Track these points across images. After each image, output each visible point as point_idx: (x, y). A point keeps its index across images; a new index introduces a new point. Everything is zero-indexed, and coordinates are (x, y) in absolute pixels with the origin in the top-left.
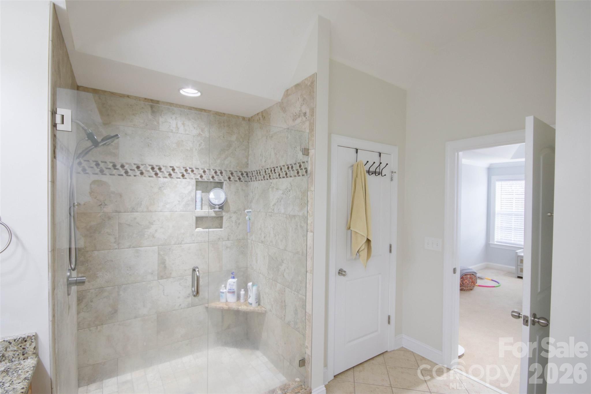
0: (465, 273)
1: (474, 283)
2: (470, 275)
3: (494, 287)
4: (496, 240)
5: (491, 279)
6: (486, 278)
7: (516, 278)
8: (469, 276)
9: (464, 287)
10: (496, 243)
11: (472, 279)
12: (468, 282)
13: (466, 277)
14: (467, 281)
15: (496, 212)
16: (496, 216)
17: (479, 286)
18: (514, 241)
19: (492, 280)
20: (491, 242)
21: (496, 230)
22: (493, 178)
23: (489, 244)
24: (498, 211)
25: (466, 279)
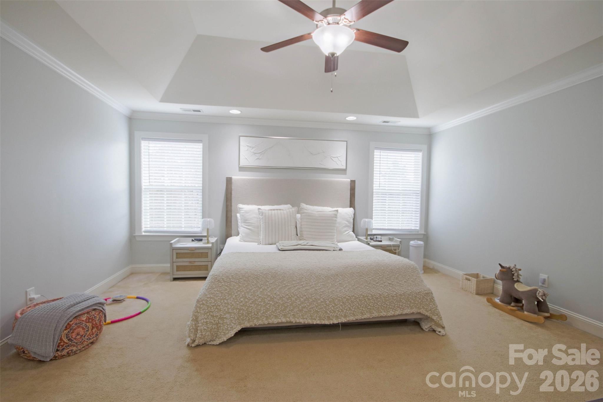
0: (74, 314)
1: (97, 327)
2: (88, 313)
3: (140, 313)
4: (143, 229)
5: (136, 296)
6: (128, 296)
7: (171, 281)
8: (84, 318)
9: (74, 346)
10: (143, 234)
11: (93, 320)
12: (82, 333)
13: (78, 321)
14: (81, 329)
15: (143, 187)
16: (143, 193)
17: (113, 322)
18: (167, 227)
19: (138, 298)
20: (137, 234)
21: (143, 213)
22: (137, 134)
23: (135, 236)
24: (145, 186)
25: (79, 327)
